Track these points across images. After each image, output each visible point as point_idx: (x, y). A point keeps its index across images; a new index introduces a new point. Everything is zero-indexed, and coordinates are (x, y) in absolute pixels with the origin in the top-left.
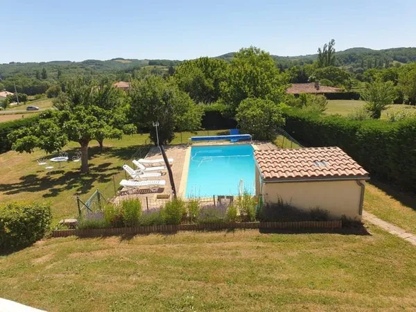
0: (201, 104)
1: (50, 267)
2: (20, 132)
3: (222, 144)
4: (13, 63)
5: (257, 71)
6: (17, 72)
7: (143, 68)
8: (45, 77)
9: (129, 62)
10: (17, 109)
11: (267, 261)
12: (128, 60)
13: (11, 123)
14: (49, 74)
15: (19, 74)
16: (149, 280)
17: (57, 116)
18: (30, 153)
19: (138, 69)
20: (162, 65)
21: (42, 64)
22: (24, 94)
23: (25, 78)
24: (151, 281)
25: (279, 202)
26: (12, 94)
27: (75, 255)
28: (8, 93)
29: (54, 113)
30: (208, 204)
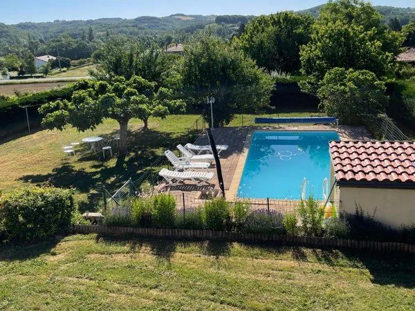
0: (275, 74)
1: (63, 267)
2: (53, 104)
3: (296, 128)
4: (58, 21)
5: (353, 29)
6: (62, 32)
7: (207, 26)
8: (91, 38)
9: (191, 18)
10: (59, 76)
11: (328, 291)
12: (191, 16)
13: (46, 93)
14: (97, 33)
15: (64, 34)
16: (172, 297)
17: (93, 87)
18: (61, 130)
19: (202, 27)
20: (232, 22)
21: (90, 22)
22: (67, 59)
23: (70, 39)
24: (175, 299)
25: (357, 212)
26: (55, 58)
27: (93, 256)
28: (51, 57)
29: (91, 83)
30: (261, 207)
